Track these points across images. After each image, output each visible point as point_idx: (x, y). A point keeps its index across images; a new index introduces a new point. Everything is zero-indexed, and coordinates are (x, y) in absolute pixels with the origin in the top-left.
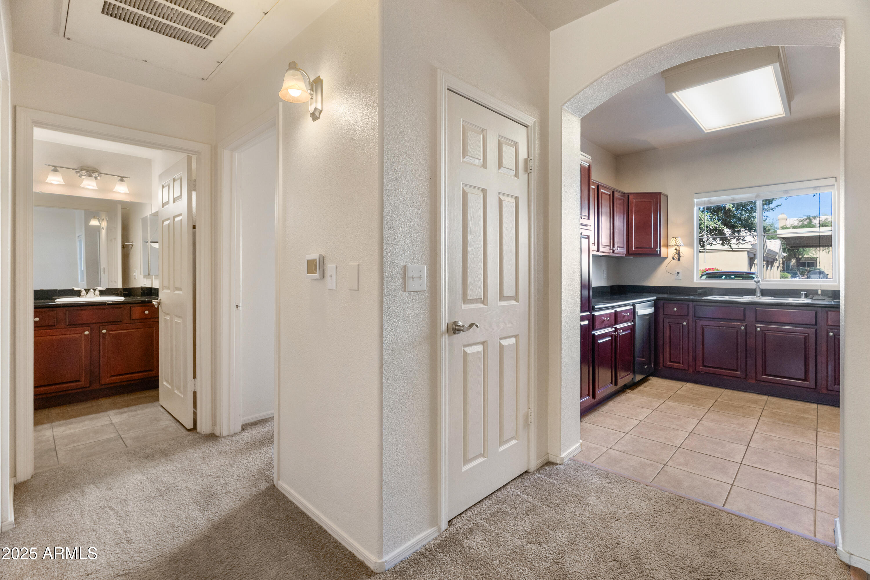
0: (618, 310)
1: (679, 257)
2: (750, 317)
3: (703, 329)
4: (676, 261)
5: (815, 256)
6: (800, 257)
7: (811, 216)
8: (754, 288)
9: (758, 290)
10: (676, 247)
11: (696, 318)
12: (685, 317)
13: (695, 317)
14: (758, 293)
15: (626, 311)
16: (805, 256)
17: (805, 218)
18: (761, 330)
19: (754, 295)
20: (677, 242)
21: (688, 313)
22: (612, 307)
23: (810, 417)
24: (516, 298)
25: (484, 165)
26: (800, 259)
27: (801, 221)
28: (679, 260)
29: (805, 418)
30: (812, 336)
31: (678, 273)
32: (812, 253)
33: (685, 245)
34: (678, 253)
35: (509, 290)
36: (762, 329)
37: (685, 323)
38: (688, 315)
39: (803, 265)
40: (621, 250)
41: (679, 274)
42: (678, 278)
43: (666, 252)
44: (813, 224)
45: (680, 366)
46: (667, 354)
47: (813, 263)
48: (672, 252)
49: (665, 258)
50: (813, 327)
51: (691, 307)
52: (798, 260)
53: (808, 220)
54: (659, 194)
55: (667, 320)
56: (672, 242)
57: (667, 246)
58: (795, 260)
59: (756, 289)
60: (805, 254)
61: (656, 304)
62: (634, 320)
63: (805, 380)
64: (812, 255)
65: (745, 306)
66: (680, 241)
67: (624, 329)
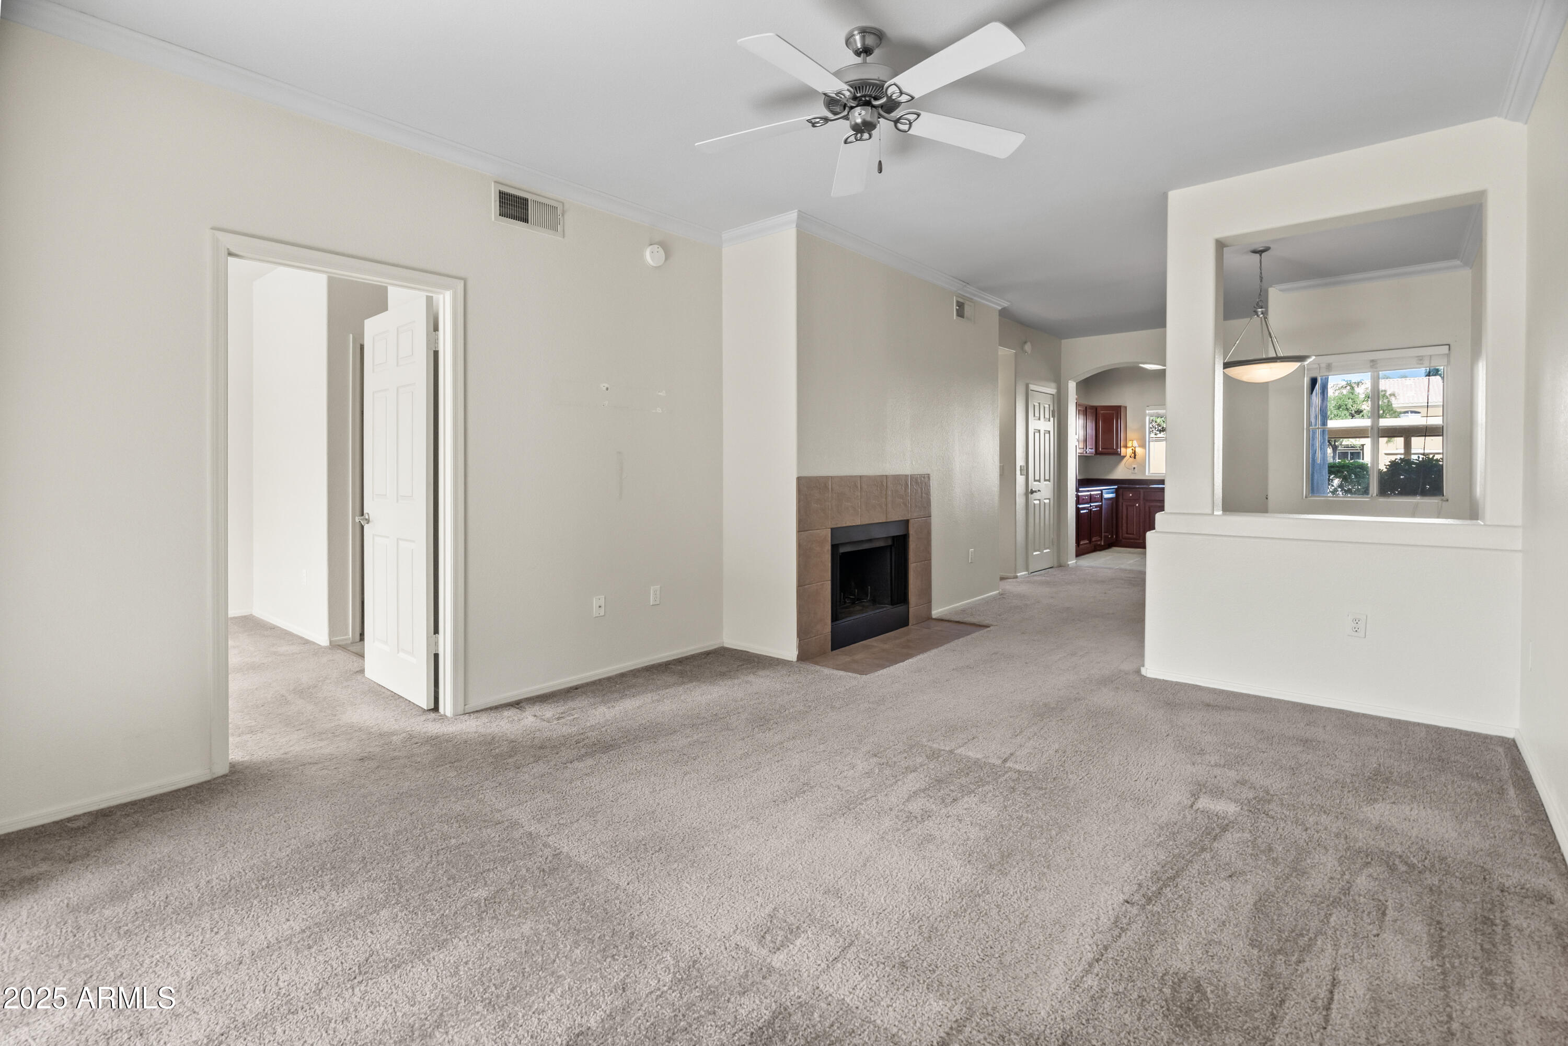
0: (1092, 493)
1: (1135, 455)
4: (1132, 459)
10: (1133, 447)
12: (1137, 500)
13: (1144, 500)
15: (1085, 496)
20: (1133, 444)
21: (1140, 497)
22: (1088, 491)
24: (1049, 480)
25: (1039, 419)
28: (1135, 458)
31: (1134, 468)
33: (1139, 446)
34: (1135, 453)
35: (1047, 478)
37: (1137, 505)
38: (1139, 499)
40: (1090, 451)
41: (1135, 470)
42: (1134, 472)
43: (1126, 452)
45: (1134, 536)
46: (1124, 528)
48: (1129, 451)
49: (1124, 457)
51: (1142, 493)
53: (1348, 388)
54: (1120, 407)
55: (1125, 504)
56: (1129, 444)
57: (1126, 447)
61: (1117, 491)
62: (1101, 501)
66: (1135, 444)
67: (1096, 507)
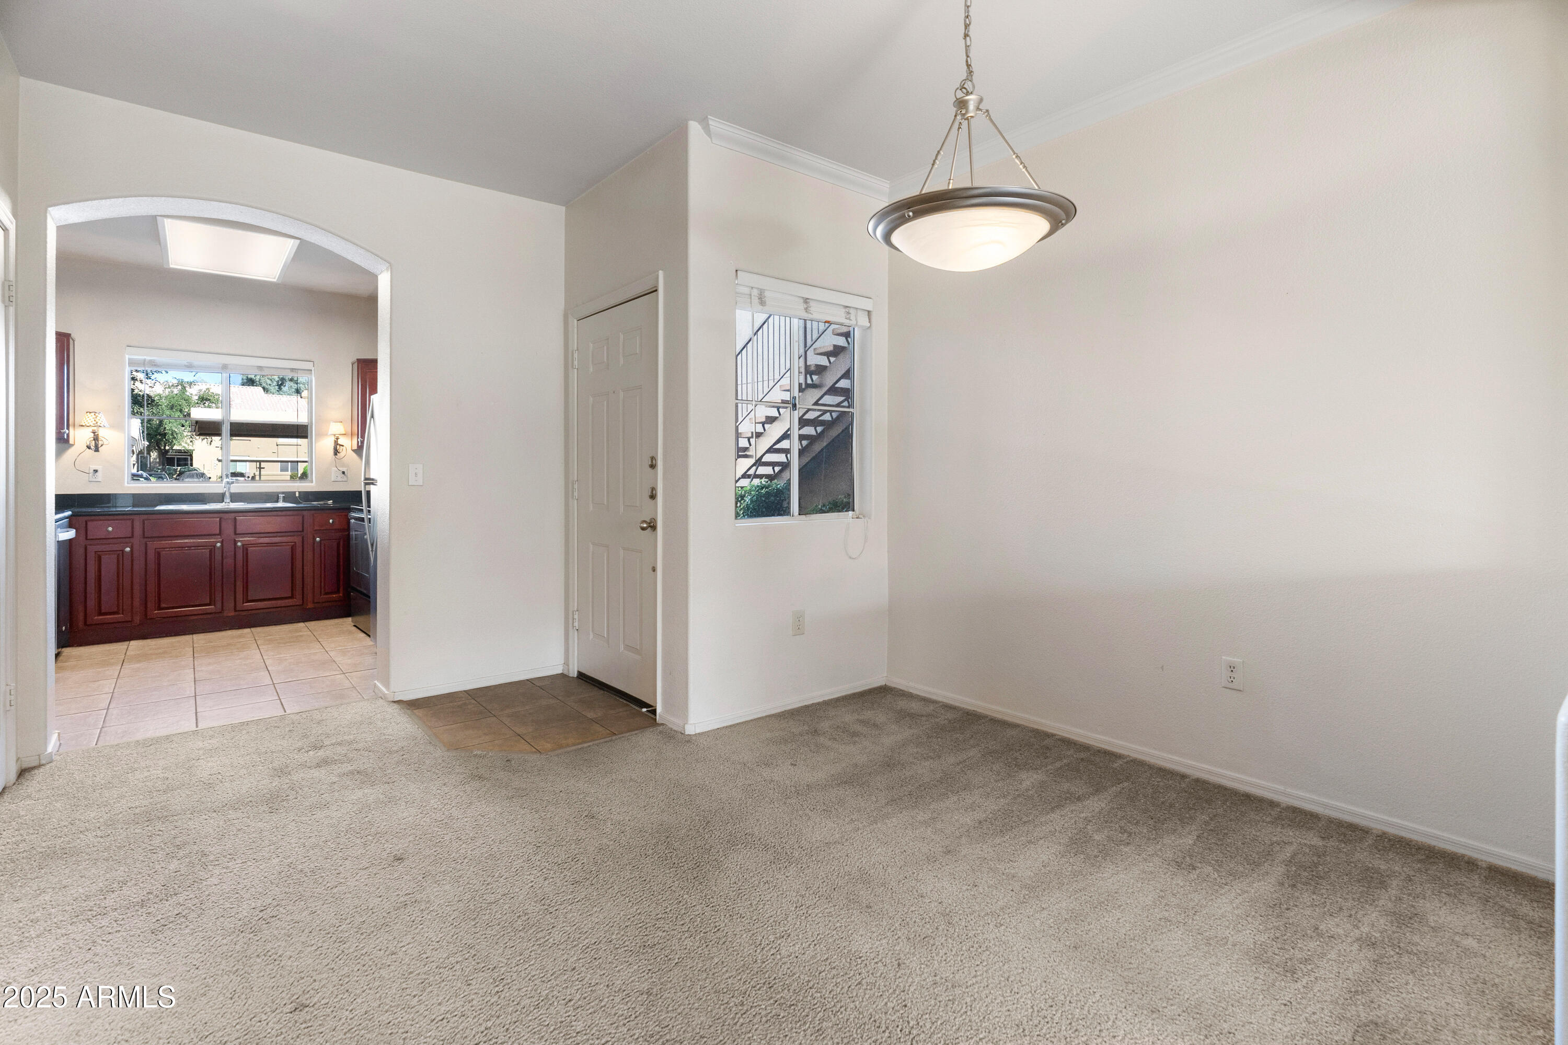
1: (98, 445)
2: (228, 530)
3: (158, 555)
4: (91, 452)
5: (190, 448)
6: (167, 448)
7: (186, 380)
8: (221, 491)
9: (227, 494)
10: (95, 428)
11: (147, 540)
12: (127, 539)
13: (144, 537)
14: (227, 499)
16: (174, 448)
17: (175, 381)
18: (243, 545)
19: (223, 501)
20: (97, 420)
21: (133, 532)
23: (305, 633)
26: (167, 451)
27: (169, 388)
28: (97, 450)
29: (301, 636)
30: (299, 544)
31: (96, 471)
32: (186, 443)
33: (112, 426)
34: (96, 439)
36: (244, 543)
37: (128, 549)
38: (132, 536)
39: (170, 462)
41: (97, 474)
42: (95, 480)
43: (79, 435)
44: (188, 394)
45: (118, 617)
46: (92, 604)
47: (186, 459)
48: (87, 434)
49: (71, 446)
50: (299, 533)
51: (138, 525)
52: (163, 454)
54: (67, 336)
56: (87, 419)
57: (76, 425)
58: (156, 454)
59: (225, 493)
60: (174, 444)
63: (292, 597)
64: (186, 446)
65: (222, 515)
